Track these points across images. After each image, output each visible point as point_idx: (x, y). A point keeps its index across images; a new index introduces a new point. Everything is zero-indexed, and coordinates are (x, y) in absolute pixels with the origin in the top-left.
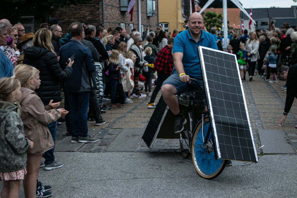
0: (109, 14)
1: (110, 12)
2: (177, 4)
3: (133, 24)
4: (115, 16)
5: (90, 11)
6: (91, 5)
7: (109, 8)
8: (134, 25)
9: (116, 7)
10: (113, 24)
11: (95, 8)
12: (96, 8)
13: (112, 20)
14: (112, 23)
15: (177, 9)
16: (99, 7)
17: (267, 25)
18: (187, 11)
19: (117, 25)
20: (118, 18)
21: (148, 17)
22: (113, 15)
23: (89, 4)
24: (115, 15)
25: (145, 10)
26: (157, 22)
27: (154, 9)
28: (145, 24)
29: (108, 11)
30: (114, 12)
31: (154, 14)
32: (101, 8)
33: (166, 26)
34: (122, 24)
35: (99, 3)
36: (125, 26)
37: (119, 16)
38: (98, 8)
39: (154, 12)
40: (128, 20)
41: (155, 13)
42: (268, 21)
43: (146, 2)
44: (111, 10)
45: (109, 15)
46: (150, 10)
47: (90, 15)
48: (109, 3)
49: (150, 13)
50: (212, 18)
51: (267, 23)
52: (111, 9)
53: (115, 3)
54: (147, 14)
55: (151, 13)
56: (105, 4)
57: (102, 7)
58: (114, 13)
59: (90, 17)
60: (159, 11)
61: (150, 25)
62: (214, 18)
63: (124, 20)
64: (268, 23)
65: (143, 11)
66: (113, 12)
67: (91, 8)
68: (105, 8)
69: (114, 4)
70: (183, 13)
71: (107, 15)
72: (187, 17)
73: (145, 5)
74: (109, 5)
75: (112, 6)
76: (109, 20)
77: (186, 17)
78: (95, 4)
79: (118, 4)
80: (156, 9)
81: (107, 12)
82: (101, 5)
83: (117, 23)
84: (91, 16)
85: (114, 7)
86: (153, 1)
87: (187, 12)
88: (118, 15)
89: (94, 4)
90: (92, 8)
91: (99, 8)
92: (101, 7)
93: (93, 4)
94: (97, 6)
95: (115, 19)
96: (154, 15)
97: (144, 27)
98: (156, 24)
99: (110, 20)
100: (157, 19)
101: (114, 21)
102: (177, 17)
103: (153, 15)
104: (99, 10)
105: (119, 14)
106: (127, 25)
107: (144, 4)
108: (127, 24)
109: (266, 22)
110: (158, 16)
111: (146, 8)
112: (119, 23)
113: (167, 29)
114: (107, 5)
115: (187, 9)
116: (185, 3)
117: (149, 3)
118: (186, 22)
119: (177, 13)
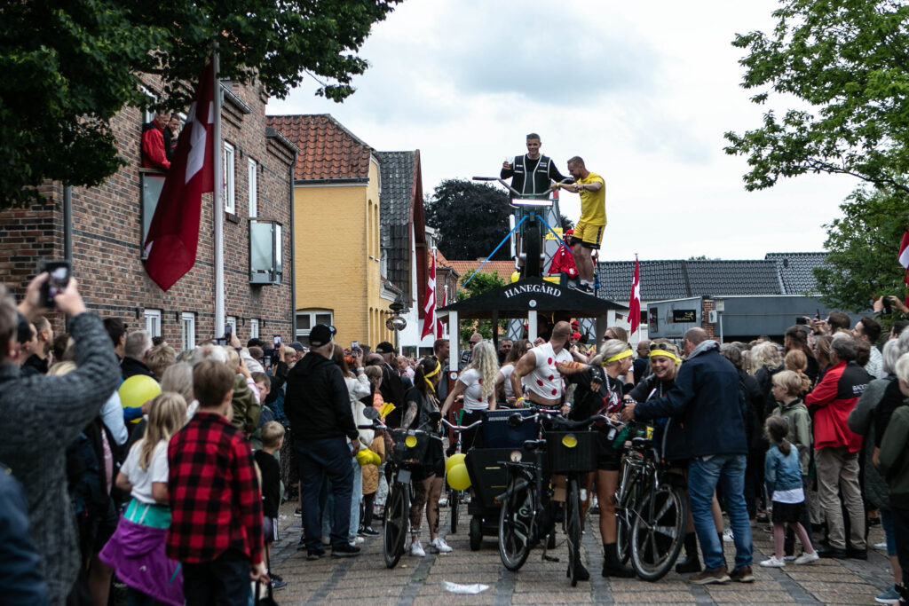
0: (94, 271)
1: (99, 262)
2: (365, 239)
3: (196, 314)
4: (120, 280)
5: (13, 259)
6: (17, 234)
7: (96, 248)
8: (199, 317)
9: (124, 244)
10: (112, 312)
11: (34, 246)
12: (40, 247)
13: (107, 296)
14: (108, 307)
15: (366, 258)
16: (53, 240)
17: (693, 320)
18: (398, 268)
19: (129, 315)
20: (133, 289)
21: (256, 288)
22: (109, 278)
23: (7, 228)
24: (121, 276)
25: (244, 260)
26: (287, 306)
27: (278, 257)
28: (240, 314)
29: (92, 259)
30: (117, 264)
31: (278, 277)
32: (60, 247)
34: (147, 312)
35: (52, 227)
36: (163, 322)
37: (136, 278)
38: (46, 246)
39: (279, 270)
40: (173, 298)
41: (281, 274)
42: (697, 306)
43: (249, 230)
44: (104, 256)
45: (94, 276)
46: (263, 259)
47: (14, 272)
48: (93, 225)
49: (261, 271)
51: (694, 311)
52: (102, 250)
53: (122, 227)
54: (250, 274)
55: (267, 272)
56: (75, 232)
57: (66, 242)
58: (115, 268)
59: (15, 281)
60: (297, 264)
61: (264, 317)
63: (159, 297)
64: (698, 316)
65: (237, 264)
66: (110, 263)
67: (18, 247)
68: (76, 244)
69: (118, 233)
70: (385, 276)
71: (87, 275)
72: (400, 291)
73: (246, 240)
74: (95, 237)
75: (109, 238)
76: (93, 296)
77: (395, 288)
78: (33, 227)
79: (135, 231)
80: (287, 258)
81: (86, 262)
82: (59, 235)
83: (129, 309)
84: (18, 277)
85: (118, 242)
86: (274, 227)
87: (401, 270)
88: (133, 277)
89: (29, 228)
90: (23, 247)
91: (52, 246)
92: (59, 241)
93: (26, 230)
94: (44, 238)
95: (121, 292)
96: (277, 282)
97: (237, 326)
98: (286, 316)
99: (96, 295)
100: (289, 296)
101: (116, 302)
102: (366, 290)
103: (273, 278)
104: (51, 252)
105: (138, 273)
106: (171, 317)
107: (241, 238)
108: (171, 312)
109: (689, 311)
110: (292, 285)
111: (246, 251)
112: (137, 310)
114: (85, 234)
115: (400, 259)
116: (393, 239)
117: (261, 232)
118: (397, 307)
119: (365, 275)
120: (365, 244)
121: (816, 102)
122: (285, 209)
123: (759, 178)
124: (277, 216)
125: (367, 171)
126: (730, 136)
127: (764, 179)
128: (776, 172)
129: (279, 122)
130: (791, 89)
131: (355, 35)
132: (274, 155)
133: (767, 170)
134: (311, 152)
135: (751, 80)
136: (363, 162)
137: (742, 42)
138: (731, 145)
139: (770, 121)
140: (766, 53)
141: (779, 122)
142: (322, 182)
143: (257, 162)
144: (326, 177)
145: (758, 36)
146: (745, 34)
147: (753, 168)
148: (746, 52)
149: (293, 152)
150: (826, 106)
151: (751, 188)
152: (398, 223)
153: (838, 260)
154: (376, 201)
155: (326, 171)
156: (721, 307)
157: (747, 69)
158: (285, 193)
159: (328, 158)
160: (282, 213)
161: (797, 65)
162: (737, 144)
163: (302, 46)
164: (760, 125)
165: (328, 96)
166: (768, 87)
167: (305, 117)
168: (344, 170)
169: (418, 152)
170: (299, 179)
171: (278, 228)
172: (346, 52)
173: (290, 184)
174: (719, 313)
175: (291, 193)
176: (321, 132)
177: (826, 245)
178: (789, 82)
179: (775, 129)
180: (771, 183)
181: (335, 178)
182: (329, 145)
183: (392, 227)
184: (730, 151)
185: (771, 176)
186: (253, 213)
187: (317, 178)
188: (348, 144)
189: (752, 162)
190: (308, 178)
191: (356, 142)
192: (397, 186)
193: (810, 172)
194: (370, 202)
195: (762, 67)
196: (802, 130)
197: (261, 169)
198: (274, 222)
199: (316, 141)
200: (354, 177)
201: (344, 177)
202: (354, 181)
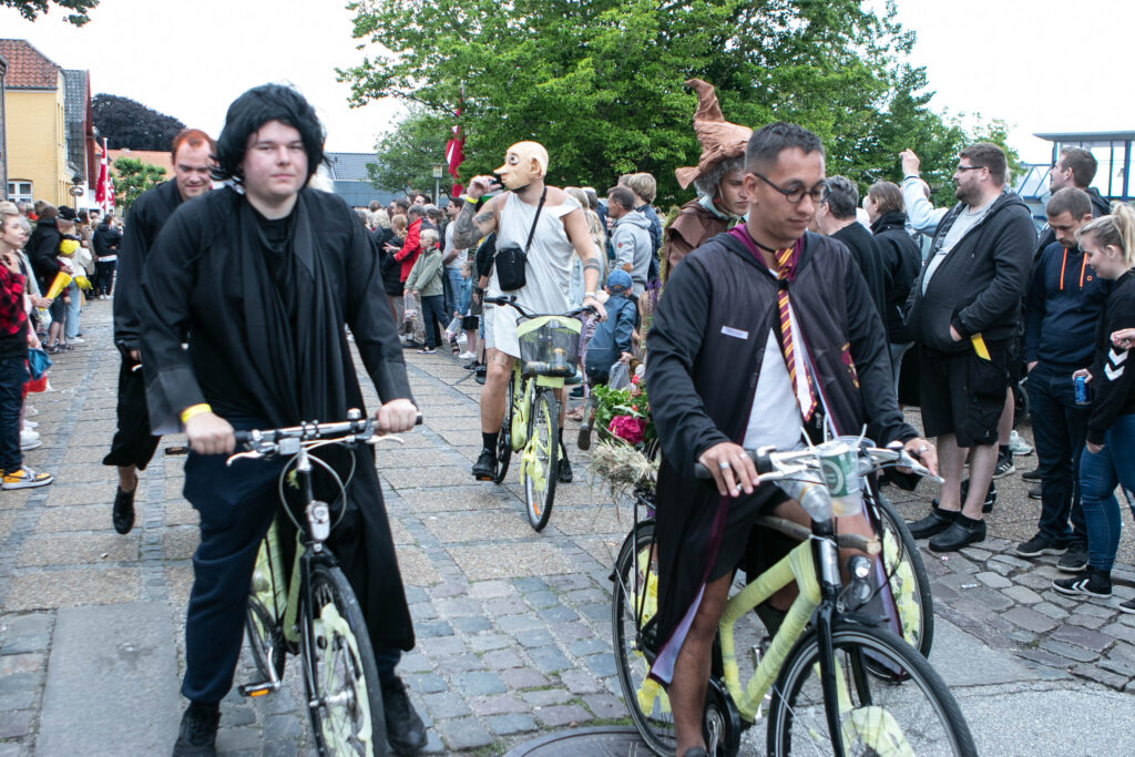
2: (55, 131)
15: (57, 145)
18: (76, 153)
26: (2, 176)
33: (26, 188)
50: (132, 173)
62: (137, 174)
70: (68, 158)
72: (77, 168)
77: (74, 166)
80: (1, 142)
87: (78, 155)
98: (2, 184)
100: (2, 170)
102: (56, 168)
110: (5, 162)
115: (78, 146)
116: (72, 132)
118: (77, 180)
119: (56, 157)
120: (55, 135)
121: (395, 50)
123: (358, 98)
125: (55, 83)
126: (339, 71)
127: (360, 101)
128: (369, 96)
129: (8, 44)
130: (381, 41)
133: (362, 94)
134: (14, 66)
135: (358, 33)
136: (54, 76)
137: (352, 7)
138: (338, 76)
139: (366, 62)
140: (367, 16)
141: (371, 63)
142: (22, 88)
144: (26, 85)
145: (361, 5)
146: (353, 2)
147: (353, 92)
148: (355, 14)
149: (4, 66)
150: (401, 54)
151: (352, 107)
152: (75, 121)
153: (383, 158)
154: (62, 104)
155: (26, 80)
159: (26, 71)
162: (342, 76)
164: (361, 64)
165: (72, 22)
166: (367, 39)
167: (8, 40)
168: (38, 80)
169: (88, 72)
170: (8, 85)
173: (3, 90)
175: (3, 96)
176: (21, 52)
177: (375, 147)
178: (380, 36)
179: (369, 67)
180: (365, 104)
181: (32, 86)
182: (27, 62)
183: (71, 124)
184: (339, 81)
185: (364, 98)
187: (19, 86)
188: (41, 62)
189: (354, 88)
190: (12, 85)
191: (47, 61)
192: (74, 94)
193: (390, 97)
194: (59, 105)
195: (364, 26)
196: (387, 69)
199: (17, 59)
200: (46, 86)
201: (40, 86)
202: (47, 89)
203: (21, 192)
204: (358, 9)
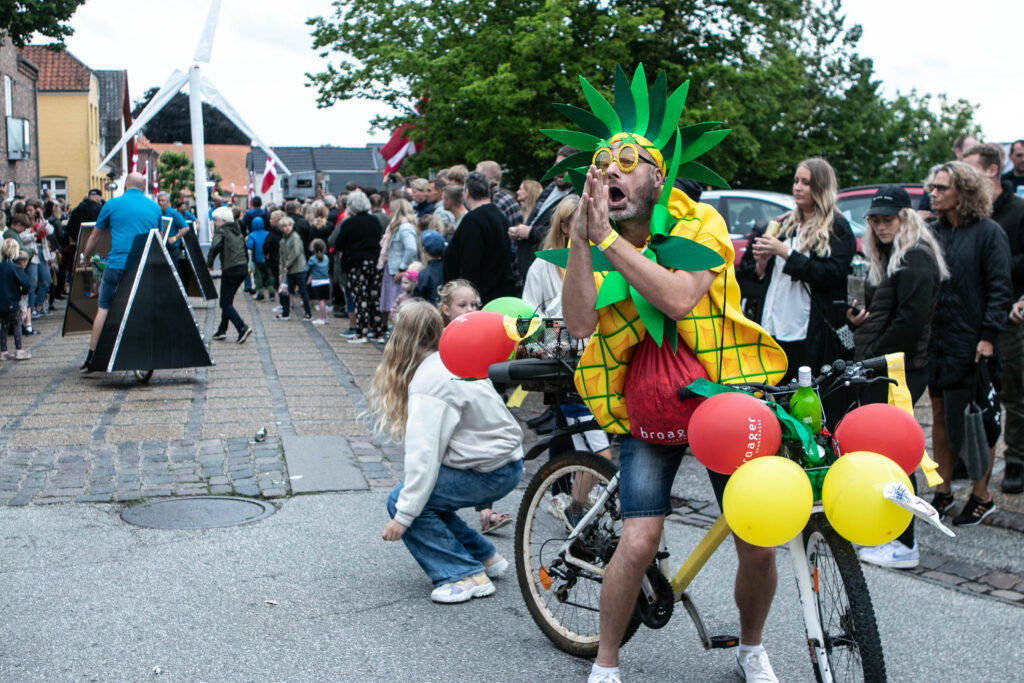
2: (88, 130)
15: (88, 144)
17: (310, 186)
21: (12, 163)
25: (3, 144)
26: (35, 174)
27: (27, 141)
31: (27, 156)
33: (61, 184)
39: (27, 150)
41: (29, 153)
42: (312, 178)
43: (6, 124)
46: (17, 144)
49: (15, 152)
50: (178, 167)
54: (7, 153)
55: (19, 152)
60: (41, 146)
61: (18, 182)
62: (182, 168)
64: (313, 183)
73: (4, 131)
77: (111, 163)
80: (33, 142)
86: (23, 122)
96: (27, 158)
98: (34, 181)
100: (35, 168)
102: (89, 164)
103: (23, 156)
109: (307, 181)
110: (37, 160)
111: (4, 138)
113: (61, 192)
116: (109, 130)
117: (14, 125)
118: (112, 176)
119: (88, 154)
120: (88, 133)
121: (359, 57)
122: (32, 109)
123: (325, 100)
124: (26, 114)
125: (88, 85)
126: (308, 75)
127: (327, 102)
128: (335, 97)
129: (27, 49)
131: (65, 14)
132: (24, 74)
133: (329, 96)
134: (50, 70)
135: (317, 45)
136: (86, 78)
137: (311, 22)
138: (309, 81)
139: (331, 68)
140: (326, 29)
141: (336, 68)
142: (57, 91)
143: (11, 78)
144: (60, 88)
145: (320, 20)
146: (313, 17)
147: (322, 95)
148: (314, 28)
149: (36, 71)
150: (365, 60)
151: (320, 107)
152: (112, 119)
154: (96, 104)
155: (61, 83)
156: (327, 178)
157: (315, 38)
158: (31, 99)
159: (62, 74)
160: (29, 113)
161: (345, 35)
163: (34, 20)
164: (325, 70)
166: (329, 47)
168: (73, 83)
169: (126, 72)
170: (42, 88)
171: (26, 123)
172: (61, 23)
173: (35, 93)
174: (326, 182)
175: (35, 99)
178: (341, 46)
179: (333, 72)
180: (331, 105)
181: (67, 88)
182: (62, 65)
183: (108, 122)
184: (307, 85)
185: (331, 100)
186: (9, 112)
187: (54, 88)
188: (75, 65)
189: (321, 92)
190: (48, 88)
191: (81, 65)
192: (112, 93)
193: (354, 98)
194: (91, 106)
195: (324, 37)
196: (350, 73)
197: (14, 83)
198: (23, 119)
199: (53, 63)
200: (79, 88)
201: (73, 88)
202: (80, 91)
203: (57, 188)
204: (317, 23)
